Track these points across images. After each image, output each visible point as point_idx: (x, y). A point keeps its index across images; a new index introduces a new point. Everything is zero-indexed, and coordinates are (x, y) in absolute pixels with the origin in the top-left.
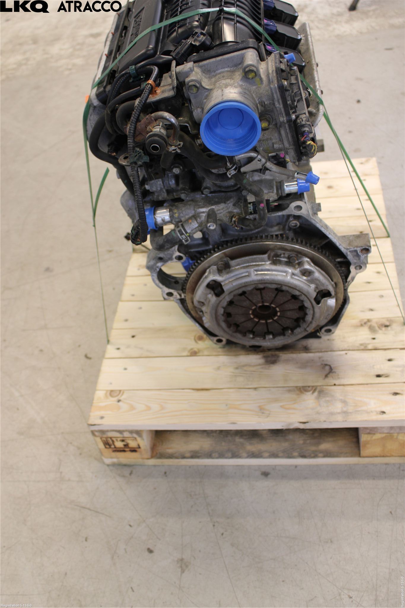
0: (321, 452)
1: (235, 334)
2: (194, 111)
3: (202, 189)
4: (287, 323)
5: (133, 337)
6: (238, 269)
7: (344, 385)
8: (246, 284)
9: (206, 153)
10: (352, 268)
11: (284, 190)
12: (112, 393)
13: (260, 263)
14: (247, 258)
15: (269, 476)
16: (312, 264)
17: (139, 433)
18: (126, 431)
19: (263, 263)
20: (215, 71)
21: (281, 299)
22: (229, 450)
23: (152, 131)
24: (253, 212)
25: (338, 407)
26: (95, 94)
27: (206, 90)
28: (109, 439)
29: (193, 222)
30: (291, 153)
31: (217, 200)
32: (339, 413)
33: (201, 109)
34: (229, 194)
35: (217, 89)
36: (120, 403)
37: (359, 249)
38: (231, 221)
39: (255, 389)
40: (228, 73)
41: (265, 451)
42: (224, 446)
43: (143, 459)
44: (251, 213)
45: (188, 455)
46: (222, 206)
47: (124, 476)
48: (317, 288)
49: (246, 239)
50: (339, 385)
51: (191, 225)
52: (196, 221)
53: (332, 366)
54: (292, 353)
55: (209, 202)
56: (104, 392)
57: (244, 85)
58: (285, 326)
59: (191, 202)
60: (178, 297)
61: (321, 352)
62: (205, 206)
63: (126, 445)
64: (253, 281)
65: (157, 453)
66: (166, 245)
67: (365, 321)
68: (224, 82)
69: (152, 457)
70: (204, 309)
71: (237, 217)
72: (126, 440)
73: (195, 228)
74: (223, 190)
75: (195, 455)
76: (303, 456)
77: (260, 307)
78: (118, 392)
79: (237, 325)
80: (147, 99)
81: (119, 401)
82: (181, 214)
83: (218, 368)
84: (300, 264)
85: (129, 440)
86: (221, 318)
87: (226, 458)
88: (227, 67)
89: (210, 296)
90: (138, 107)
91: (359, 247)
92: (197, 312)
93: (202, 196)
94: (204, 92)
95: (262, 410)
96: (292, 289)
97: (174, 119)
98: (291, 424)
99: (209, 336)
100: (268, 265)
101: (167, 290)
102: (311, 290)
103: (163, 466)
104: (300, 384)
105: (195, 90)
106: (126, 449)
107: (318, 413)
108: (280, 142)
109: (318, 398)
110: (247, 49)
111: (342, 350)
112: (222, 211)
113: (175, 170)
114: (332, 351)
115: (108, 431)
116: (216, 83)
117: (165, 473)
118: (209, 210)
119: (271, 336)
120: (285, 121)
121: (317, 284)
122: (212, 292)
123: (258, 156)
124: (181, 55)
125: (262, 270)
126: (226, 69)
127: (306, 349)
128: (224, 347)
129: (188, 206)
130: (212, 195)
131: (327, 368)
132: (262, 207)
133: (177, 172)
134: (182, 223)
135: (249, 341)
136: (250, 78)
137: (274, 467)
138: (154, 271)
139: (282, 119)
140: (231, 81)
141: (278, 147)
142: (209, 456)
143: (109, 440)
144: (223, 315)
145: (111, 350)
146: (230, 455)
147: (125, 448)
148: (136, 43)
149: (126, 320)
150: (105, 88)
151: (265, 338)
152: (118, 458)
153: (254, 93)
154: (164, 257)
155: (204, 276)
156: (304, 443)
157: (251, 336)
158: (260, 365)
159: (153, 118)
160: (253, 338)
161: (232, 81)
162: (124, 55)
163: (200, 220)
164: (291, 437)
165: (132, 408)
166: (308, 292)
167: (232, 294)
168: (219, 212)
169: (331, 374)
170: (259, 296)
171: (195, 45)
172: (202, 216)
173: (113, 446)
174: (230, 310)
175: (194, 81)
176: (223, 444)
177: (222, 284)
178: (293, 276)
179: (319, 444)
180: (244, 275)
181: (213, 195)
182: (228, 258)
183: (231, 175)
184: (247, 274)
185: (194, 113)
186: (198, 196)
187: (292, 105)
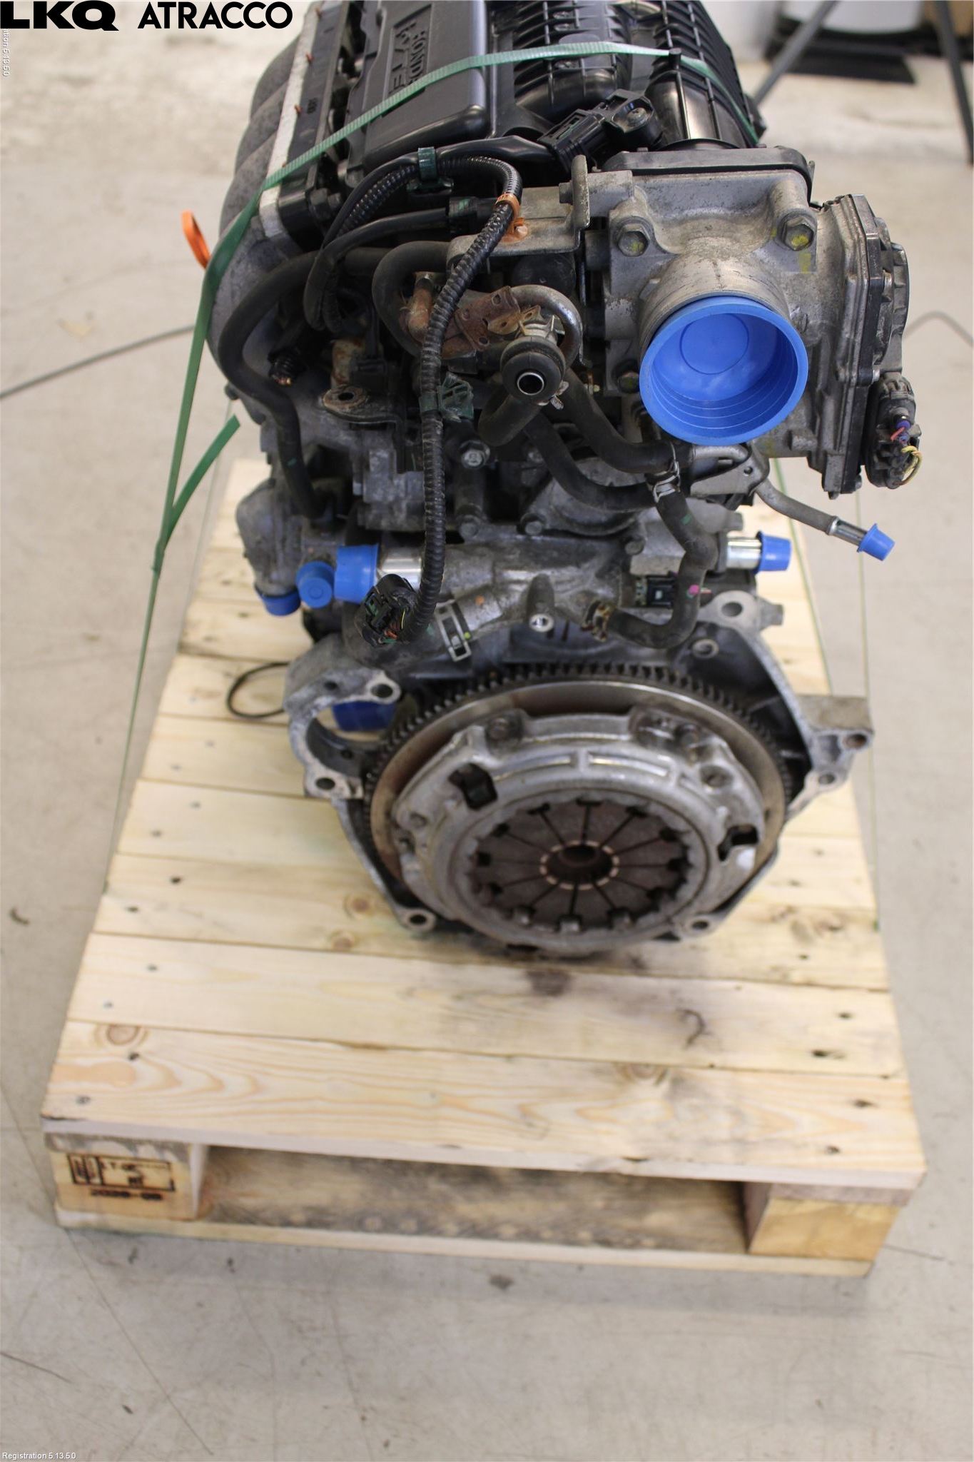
0: (650, 1233)
1: (484, 911)
2: (610, 305)
3: (523, 518)
4: (626, 896)
5: (176, 881)
6: (545, 744)
7: (735, 1070)
8: (561, 786)
9: (556, 426)
10: (811, 780)
11: (725, 558)
12: (112, 1033)
13: (606, 736)
14: (576, 718)
15: (511, 1289)
16: (732, 756)
17: (181, 1150)
18: (150, 1142)
19: (613, 737)
20: (682, 210)
21: (635, 833)
22: (410, 1213)
23: (522, 334)
24: (644, 603)
25: (722, 1125)
26: (275, 206)
27: (663, 255)
28: (93, 1161)
29: (488, 604)
30: (835, 466)
31: (555, 554)
32: (725, 1142)
33: (630, 303)
34: (588, 543)
35: (698, 258)
36: (137, 1064)
37: (842, 735)
38: (590, 616)
39: (509, 1058)
40: (721, 222)
41: (508, 1222)
42: (397, 1199)
43: (172, 1219)
44: (638, 605)
45: (298, 1217)
46: (569, 572)
47: (112, 1264)
48: (729, 818)
49: (580, 668)
50: (723, 1068)
51: (483, 611)
52: (498, 603)
53: (705, 1017)
54: (601, 972)
55: (533, 556)
56: (91, 1028)
57: (767, 264)
58: (618, 904)
59: (485, 550)
60: (347, 793)
61: (675, 977)
62: (526, 567)
63: (136, 1182)
64: (581, 780)
65: (212, 1207)
66: (401, 655)
67: (782, 909)
68: (713, 242)
69: (200, 1216)
70: (420, 836)
71: (608, 609)
72: (141, 1166)
73: (493, 622)
74: (577, 530)
75: (318, 1219)
76: (606, 1243)
77: (574, 849)
78: (132, 1031)
79: (496, 889)
80: (495, 244)
81: (133, 1057)
82: (455, 575)
83: (410, 993)
84: (703, 752)
85: (148, 1167)
86: (466, 865)
87: (403, 1233)
88: (717, 206)
89: (450, 805)
90: (468, 261)
91: (846, 728)
92: (389, 839)
93: (516, 539)
94: (656, 257)
95: (526, 1118)
96: (671, 814)
97: (575, 315)
98: (601, 1160)
99: (393, 902)
100: (622, 742)
101: (320, 771)
102: (716, 823)
103: (224, 1241)
104: (625, 1057)
105: (635, 245)
106: (132, 1191)
107: (672, 1137)
108: (811, 432)
109: (672, 1096)
110: (784, 170)
111: (729, 978)
112: (568, 586)
113: (470, 456)
114: (703, 976)
115: (95, 1138)
116: (690, 243)
117: (230, 1262)
118: (535, 579)
119: (575, 927)
120: (852, 381)
121: (732, 810)
122: (460, 795)
123: (747, 458)
124: (575, 147)
125: (608, 755)
126: (715, 211)
127: (637, 966)
128: (424, 937)
129: (477, 559)
130: (543, 541)
131: (692, 1020)
132: (692, 594)
133: (475, 462)
134: (451, 601)
135: (517, 932)
136: (794, 247)
137: (524, 1266)
138: (304, 716)
139: (847, 373)
140: (733, 244)
141: (804, 444)
142: (357, 1223)
143: (90, 1163)
144: (471, 858)
145: (111, 912)
146: (412, 1224)
147: (131, 1187)
148: (422, 91)
149: (157, 834)
150: (308, 193)
151: (558, 929)
152: (100, 1212)
153: (786, 289)
154: (341, 683)
155: (446, 750)
156: (607, 1208)
157: (525, 920)
158: (519, 994)
159: (518, 298)
160: (529, 926)
161: (737, 246)
162: (381, 117)
163: (508, 603)
164: (572, 1188)
165: (172, 1080)
166: (709, 828)
167: (516, 807)
168: (560, 588)
169: (701, 1039)
170: (580, 821)
171: (620, 130)
172: (515, 591)
173: (97, 1180)
174: (495, 848)
175: (639, 222)
176: (396, 1193)
177: (496, 778)
178: (683, 781)
179: (641, 1212)
180: (557, 761)
181: (548, 539)
182: (523, 712)
183: (661, 495)
184: (566, 760)
185: (608, 310)
186: (507, 535)
187: (882, 342)
